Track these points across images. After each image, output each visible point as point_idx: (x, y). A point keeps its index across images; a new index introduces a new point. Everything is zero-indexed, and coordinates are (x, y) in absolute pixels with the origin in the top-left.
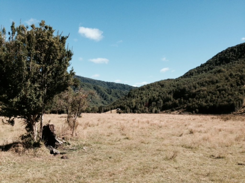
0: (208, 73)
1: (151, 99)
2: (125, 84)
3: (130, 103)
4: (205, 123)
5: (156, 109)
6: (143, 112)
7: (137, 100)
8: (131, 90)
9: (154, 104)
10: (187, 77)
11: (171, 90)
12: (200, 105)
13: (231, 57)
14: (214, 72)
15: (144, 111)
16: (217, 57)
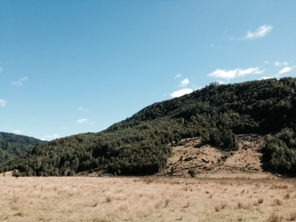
0: (133, 128)
1: (64, 157)
2: (29, 136)
3: (33, 163)
4: (126, 186)
5: (70, 171)
6: (51, 175)
7: (44, 159)
8: (38, 145)
9: (67, 164)
10: (111, 132)
11: (91, 146)
12: (122, 165)
13: (157, 112)
14: (139, 128)
15: (53, 173)
16: (144, 112)
